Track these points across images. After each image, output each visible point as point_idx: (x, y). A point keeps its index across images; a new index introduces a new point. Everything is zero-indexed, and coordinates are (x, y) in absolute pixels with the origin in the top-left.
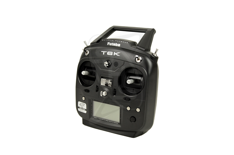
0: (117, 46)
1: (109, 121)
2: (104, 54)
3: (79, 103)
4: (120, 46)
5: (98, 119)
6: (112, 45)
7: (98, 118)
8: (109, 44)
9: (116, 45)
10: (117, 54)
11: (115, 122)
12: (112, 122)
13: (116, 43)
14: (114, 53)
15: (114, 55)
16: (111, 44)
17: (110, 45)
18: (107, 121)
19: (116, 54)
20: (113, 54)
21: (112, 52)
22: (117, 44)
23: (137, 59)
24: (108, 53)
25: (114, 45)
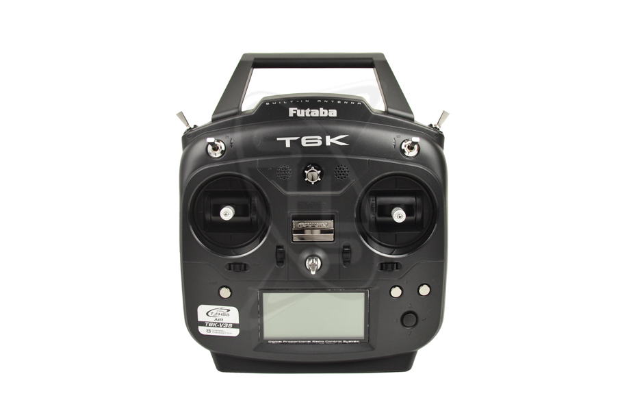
0: (326, 115)
1: (324, 340)
2: (288, 145)
3: (203, 311)
4: (335, 115)
5: (285, 343)
6: (308, 115)
7: (282, 340)
8: (295, 115)
9: (321, 115)
10: (338, 140)
11: (347, 340)
12: (337, 343)
13: (321, 109)
14: (328, 138)
15: (328, 144)
16: (301, 113)
17: (299, 115)
18: (318, 343)
19: (334, 140)
20: (324, 141)
21: (320, 138)
22: (326, 111)
24: (304, 142)
25: (312, 115)
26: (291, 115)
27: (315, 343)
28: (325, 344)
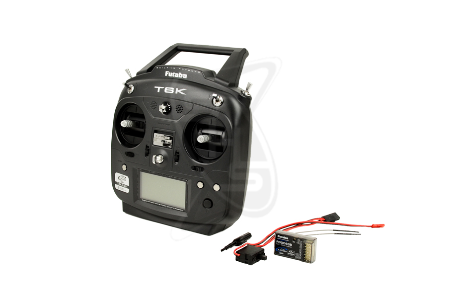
0: (181, 77)
1: (167, 206)
2: (159, 91)
3: (117, 175)
4: (186, 77)
5: (149, 203)
6: (173, 76)
8: (168, 75)
9: (180, 77)
10: (181, 91)
11: (177, 208)
12: (172, 209)
13: (180, 73)
14: (177, 89)
15: (176, 93)
16: (171, 75)
17: (169, 75)
18: (164, 207)
19: (179, 91)
20: (175, 91)
21: (173, 89)
22: (182, 75)
23: (214, 100)
24: (166, 90)
25: (176, 76)
26: (166, 75)
27: (162, 206)
28: (167, 208)
